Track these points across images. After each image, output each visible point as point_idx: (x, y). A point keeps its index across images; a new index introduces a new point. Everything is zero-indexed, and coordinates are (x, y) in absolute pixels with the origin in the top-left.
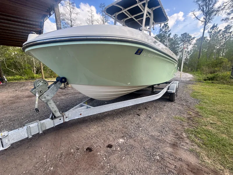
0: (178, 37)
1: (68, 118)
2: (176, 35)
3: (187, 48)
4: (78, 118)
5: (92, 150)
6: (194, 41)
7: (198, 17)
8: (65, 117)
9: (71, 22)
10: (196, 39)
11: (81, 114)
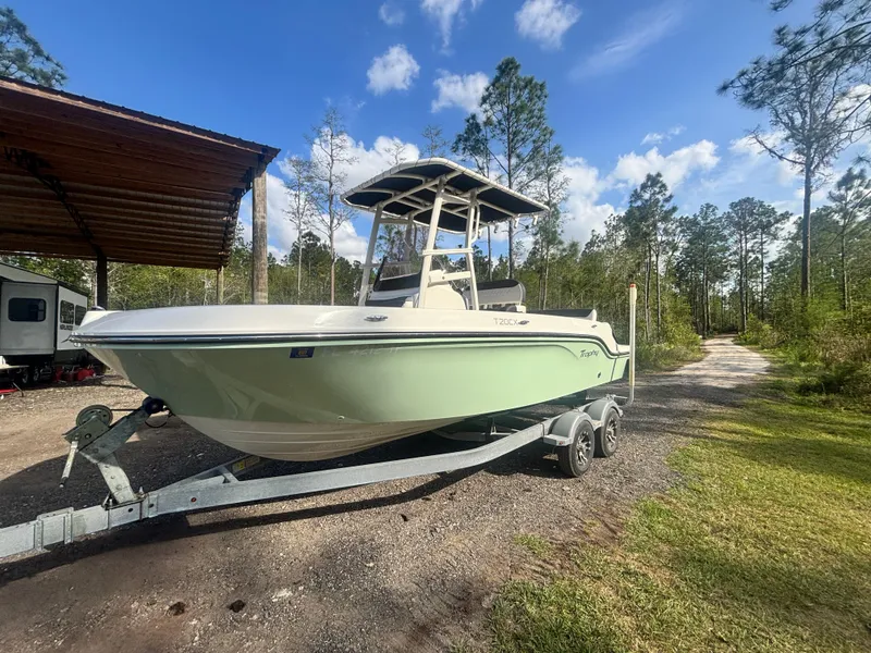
0: (719, 214)
1: (154, 508)
2: (708, 206)
3: (762, 254)
4: (183, 509)
5: (183, 612)
6: (789, 228)
7: (775, 150)
8: (146, 503)
9: (331, 185)
10: (793, 219)
11: (194, 500)
